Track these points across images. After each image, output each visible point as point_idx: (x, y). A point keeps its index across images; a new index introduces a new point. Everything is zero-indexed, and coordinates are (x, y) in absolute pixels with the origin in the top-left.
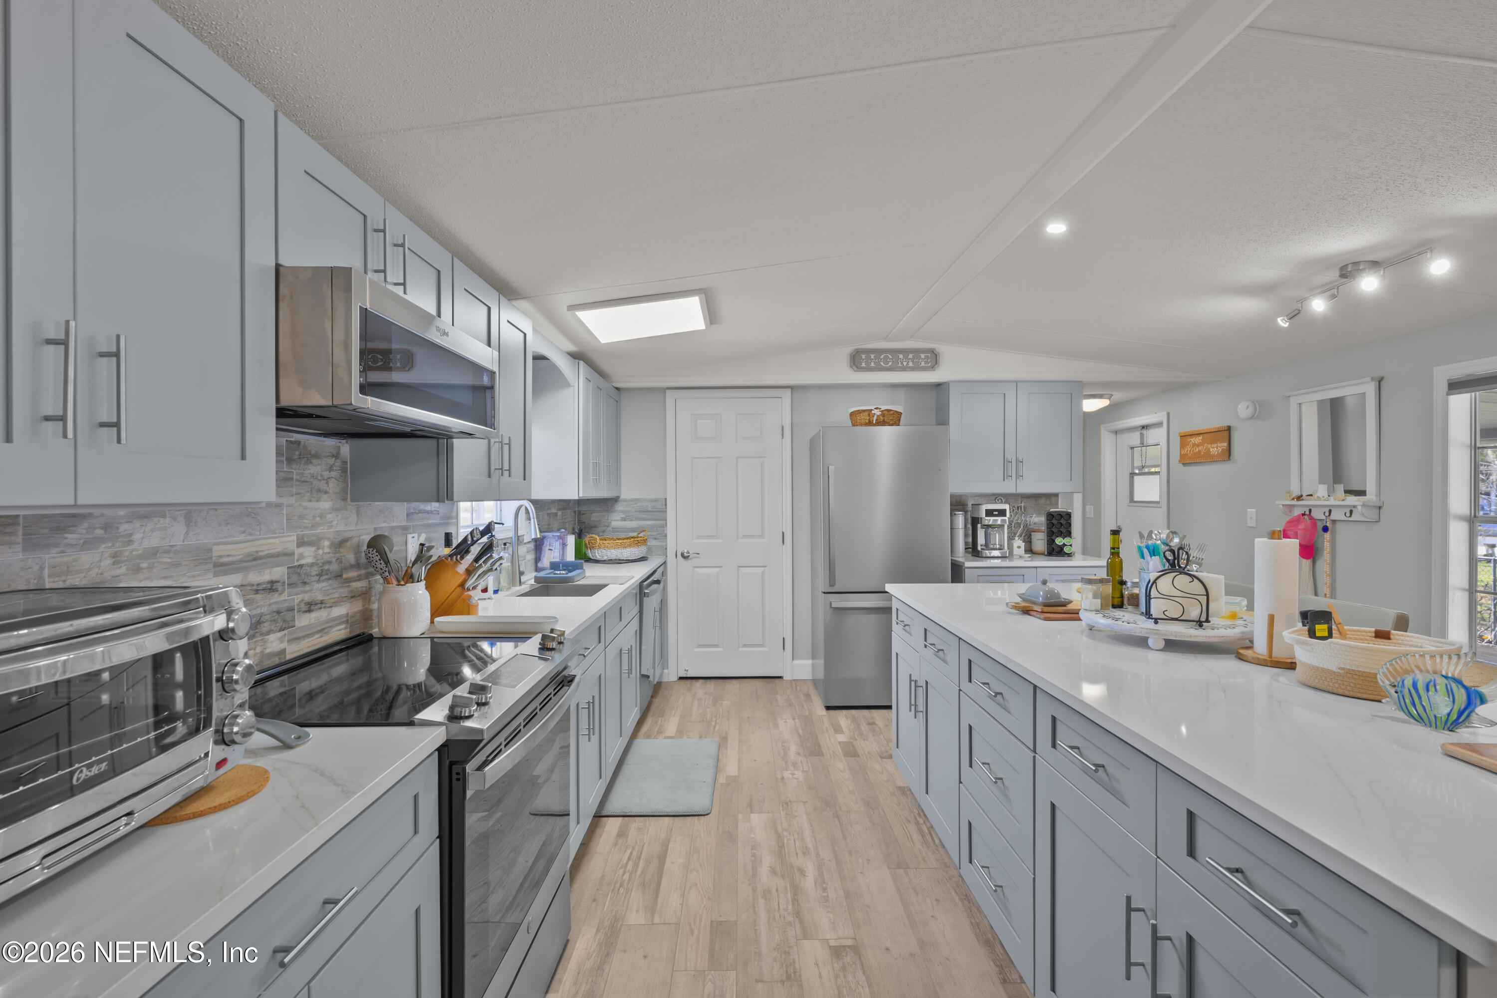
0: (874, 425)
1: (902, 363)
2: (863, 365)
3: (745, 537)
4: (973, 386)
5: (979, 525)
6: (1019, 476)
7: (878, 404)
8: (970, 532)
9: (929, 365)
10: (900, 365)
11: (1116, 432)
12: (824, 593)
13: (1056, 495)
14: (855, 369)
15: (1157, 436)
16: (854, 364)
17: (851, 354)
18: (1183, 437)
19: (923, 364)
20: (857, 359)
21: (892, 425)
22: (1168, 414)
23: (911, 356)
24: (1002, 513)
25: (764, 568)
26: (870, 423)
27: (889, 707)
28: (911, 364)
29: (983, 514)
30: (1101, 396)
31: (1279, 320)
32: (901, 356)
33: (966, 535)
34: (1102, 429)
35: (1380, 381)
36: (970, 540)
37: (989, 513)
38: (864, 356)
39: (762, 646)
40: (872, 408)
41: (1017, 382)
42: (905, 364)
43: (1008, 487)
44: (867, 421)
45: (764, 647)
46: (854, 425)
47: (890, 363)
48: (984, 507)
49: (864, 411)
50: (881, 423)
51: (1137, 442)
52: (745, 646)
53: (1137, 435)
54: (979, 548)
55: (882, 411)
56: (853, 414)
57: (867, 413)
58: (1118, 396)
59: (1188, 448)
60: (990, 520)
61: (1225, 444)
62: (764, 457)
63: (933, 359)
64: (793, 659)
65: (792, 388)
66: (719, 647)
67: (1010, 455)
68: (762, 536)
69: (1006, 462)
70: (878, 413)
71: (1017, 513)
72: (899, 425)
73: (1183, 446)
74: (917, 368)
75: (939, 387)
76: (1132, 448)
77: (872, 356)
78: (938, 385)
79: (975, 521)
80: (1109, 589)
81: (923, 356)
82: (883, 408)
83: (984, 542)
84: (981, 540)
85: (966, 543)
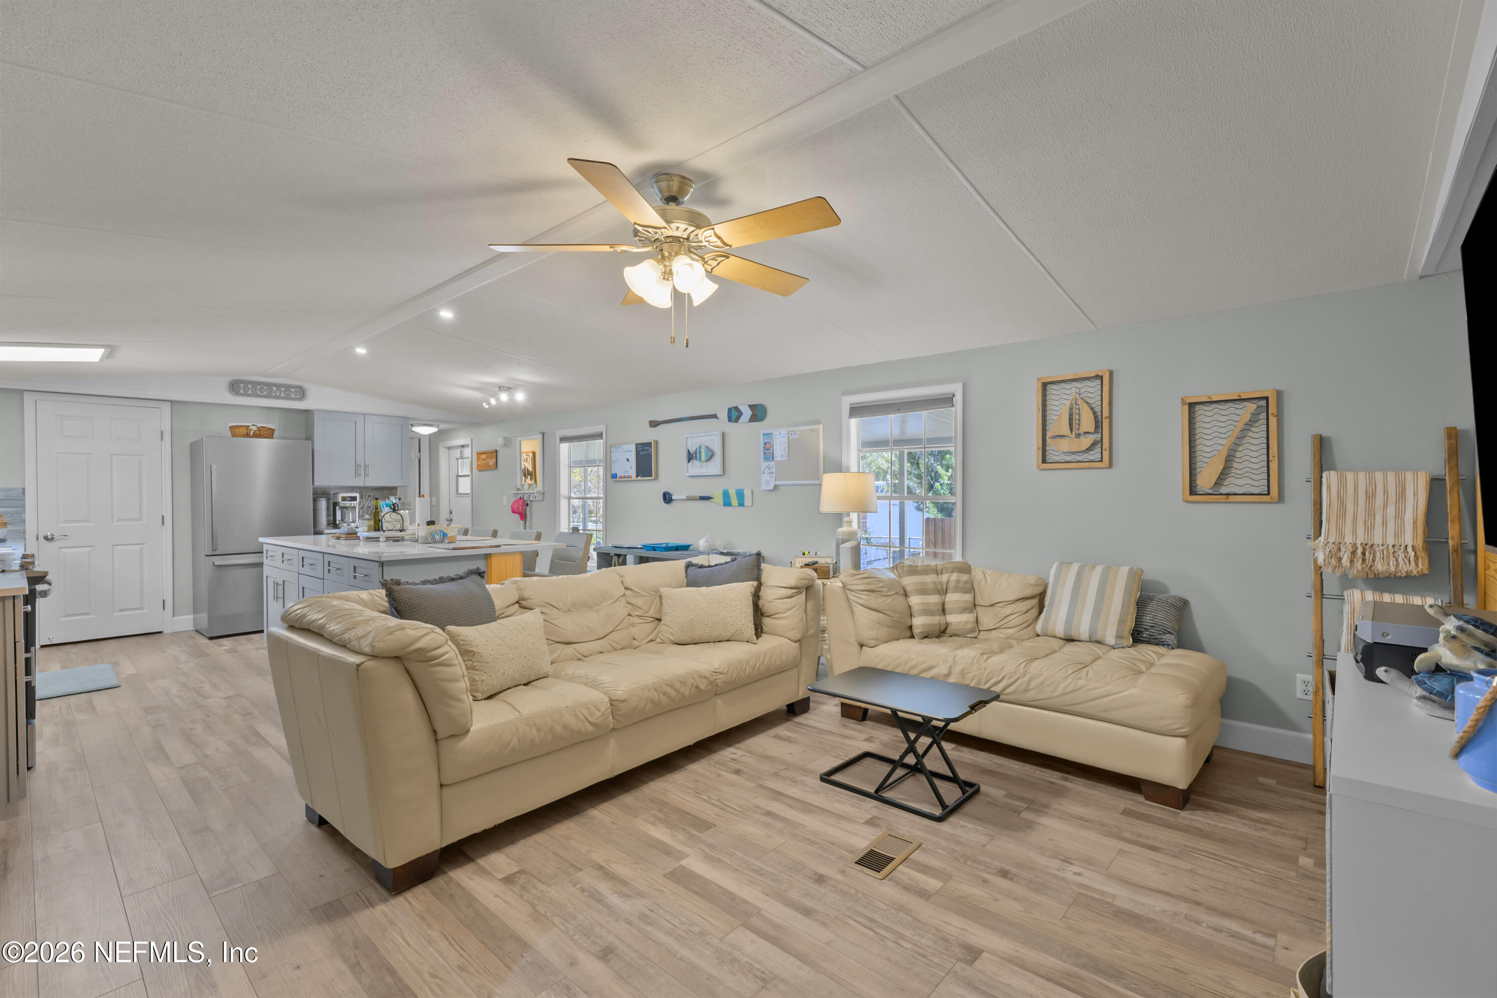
0: (252, 437)
1: (275, 393)
2: (242, 391)
3: (119, 520)
4: (332, 415)
5: (337, 507)
6: (366, 475)
7: (255, 422)
8: (332, 513)
9: (298, 397)
10: (274, 394)
11: (449, 448)
12: (207, 556)
13: (396, 488)
14: (234, 393)
15: (467, 452)
16: (233, 390)
17: (230, 383)
18: (479, 454)
19: (293, 396)
20: (235, 386)
21: (266, 437)
22: (472, 439)
23: (283, 389)
24: (354, 499)
25: (141, 546)
26: (247, 435)
27: (262, 631)
28: (283, 395)
29: (340, 500)
30: (431, 425)
31: (484, 404)
32: (274, 388)
33: (328, 515)
34: (440, 445)
35: (543, 434)
36: (332, 518)
37: (344, 499)
38: (242, 385)
39: (140, 608)
40: (250, 424)
41: (364, 415)
42: (278, 394)
43: (359, 482)
44: (245, 433)
45: (143, 609)
46: (233, 436)
47: (265, 393)
48: (341, 495)
49: (243, 426)
50: (258, 435)
51: (459, 456)
52: (121, 610)
53: (459, 451)
54: (338, 522)
55: (258, 428)
56: (231, 428)
57: (245, 428)
58: (442, 426)
59: (480, 461)
60: (348, 503)
61: (495, 460)
62: (143, 455)
63: (301, 393)
64: (173, 616)
65: (172, 402)
66: (91, 615)
67: (360, 461)
68: (140, 519)
69: (357, 466)
70: (254, 428)
71: (368, 500)
72: (272, 438)
73: (478, 459)
74: (287, 398)
75: (307, 412)
76: (457, 459)
77: (250, 386)
78: (306, 411)
79: (335, 504)
80: (372, 523)
81: (293, 390)
82: (259, 425)
83: (340, 519)
84: (339, 517)
85: (328, 521)
